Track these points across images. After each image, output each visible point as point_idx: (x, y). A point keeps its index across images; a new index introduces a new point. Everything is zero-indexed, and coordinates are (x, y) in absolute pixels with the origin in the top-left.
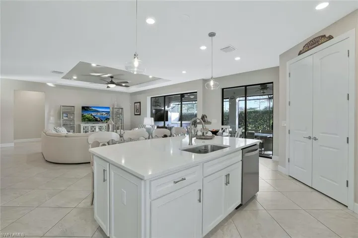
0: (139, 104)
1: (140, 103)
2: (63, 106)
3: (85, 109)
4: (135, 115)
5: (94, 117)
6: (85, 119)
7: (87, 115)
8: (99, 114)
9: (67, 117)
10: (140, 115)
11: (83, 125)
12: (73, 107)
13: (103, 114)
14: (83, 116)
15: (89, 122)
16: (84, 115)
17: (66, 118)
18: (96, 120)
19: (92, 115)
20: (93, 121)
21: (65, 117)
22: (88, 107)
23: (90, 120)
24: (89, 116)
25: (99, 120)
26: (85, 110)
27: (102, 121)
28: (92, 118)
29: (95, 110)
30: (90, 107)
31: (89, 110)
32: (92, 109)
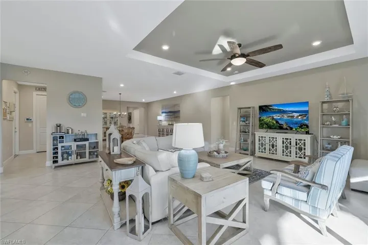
3: (263, 109)
5: (277, 122)
6: (263, 125)
7: (266, 118)
8: (285, 117)
11: (260, 133)
13: (293, 116)
14: (260, 120)
15: (269, 130)
16: (262, 118)
18: (281, 128)
19: (273, 119)
20: (276, 129)
23: (270, 127)
24: (269, 120)
25: (285, 126)
27: (291, 129)
28: (273, 123)
29: (278, 110)
30: (271, 106)
31: (268, 110)
32: (273, 109)
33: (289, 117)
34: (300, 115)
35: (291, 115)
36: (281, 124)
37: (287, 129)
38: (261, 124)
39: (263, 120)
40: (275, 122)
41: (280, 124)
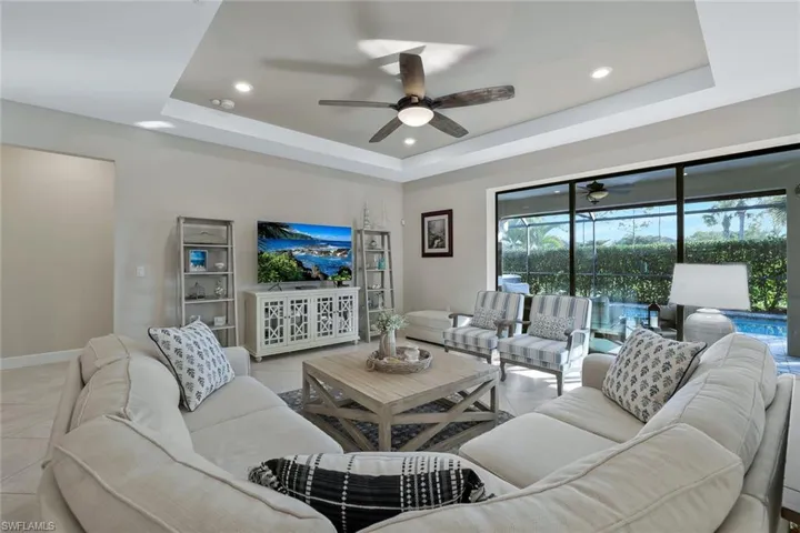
0: (446, 217)
1: (449, 213)
2: (188, 220)
3: (269, 231)
4: (425, 255)
5: (300, 264)
6: (269, 273)
7: (276, 255)
8: (315, 253)
9: (202, 263)
10: (450, 254)
11: (264, 297)
12: (227, 223)
13: (327, 252)
14: (261, 260)
15: (283, 284)
16: (266, 254)
17: (199, 270)
18: (307, 277)
19: (291, 256)
20: (296, 280)
21: (196, 263)
22: (276, 226)
23: (284, 277)
24: (283, 258)
25: (314, 273)
26: (270, 235)
27: (326, 277)
28: (291, 266)
29: (303, 236)
30: (287, 226)
31: (282, 235)
32: (291, 234)
33: (321, 252)
34: (339, 251)
35: (324, 249)
36: (307, 269)
37: (318, 279)
38: (264, 269)
39: (268, 259)
40: (295, 265)
41: (305, 269)
